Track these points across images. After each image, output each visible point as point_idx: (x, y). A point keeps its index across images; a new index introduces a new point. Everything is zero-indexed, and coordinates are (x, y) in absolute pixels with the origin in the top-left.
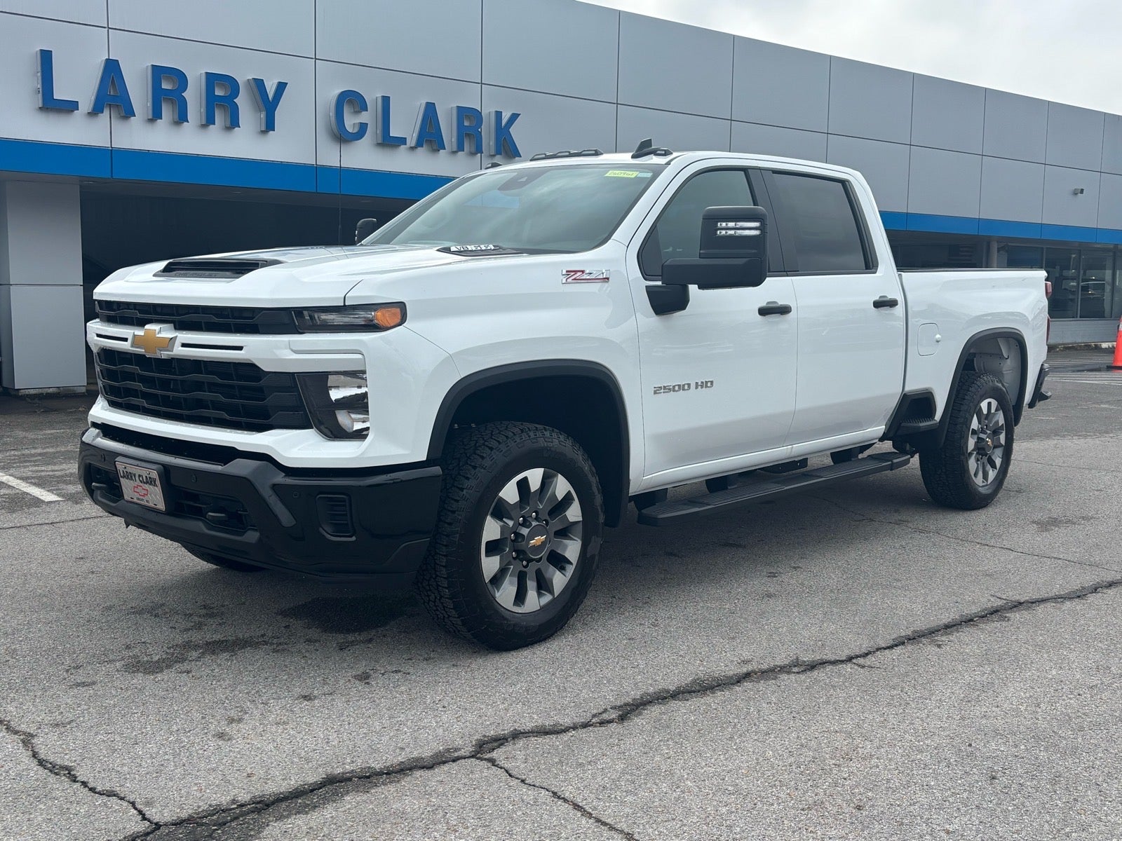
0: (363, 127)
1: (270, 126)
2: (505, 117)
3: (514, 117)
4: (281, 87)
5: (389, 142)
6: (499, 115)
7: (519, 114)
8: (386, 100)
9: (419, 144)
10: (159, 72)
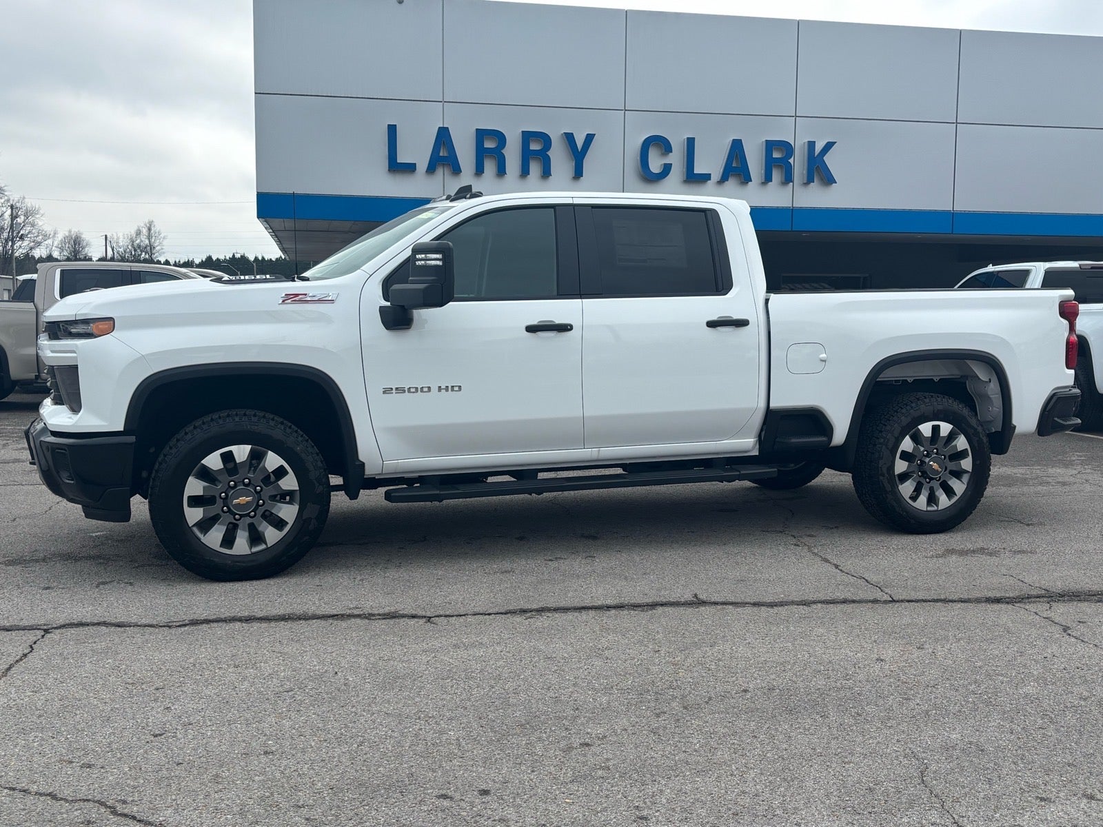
0: (667, 169)
1: (578, 174)
2: (819, 147)
3: (829, 146)
4: (590, 138)
5: (694, 179)
6: (811, 145)
7: (836, 142)
8: (691, 142)
9: (723, 180)
10: (481, 134)
